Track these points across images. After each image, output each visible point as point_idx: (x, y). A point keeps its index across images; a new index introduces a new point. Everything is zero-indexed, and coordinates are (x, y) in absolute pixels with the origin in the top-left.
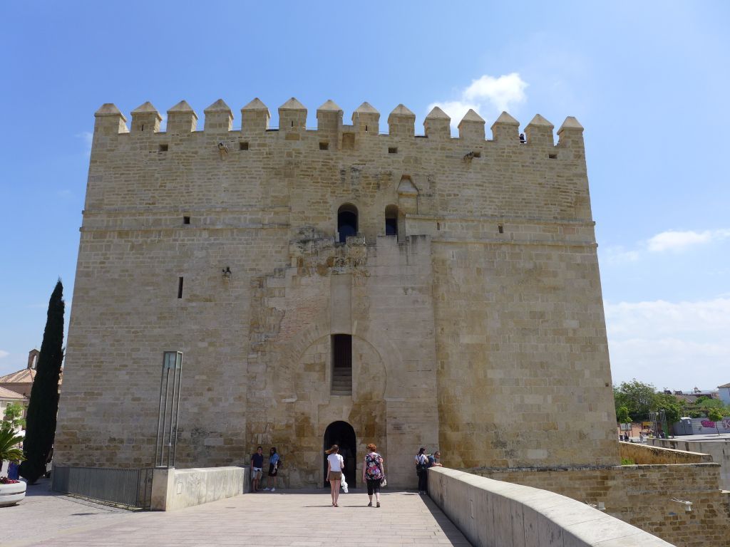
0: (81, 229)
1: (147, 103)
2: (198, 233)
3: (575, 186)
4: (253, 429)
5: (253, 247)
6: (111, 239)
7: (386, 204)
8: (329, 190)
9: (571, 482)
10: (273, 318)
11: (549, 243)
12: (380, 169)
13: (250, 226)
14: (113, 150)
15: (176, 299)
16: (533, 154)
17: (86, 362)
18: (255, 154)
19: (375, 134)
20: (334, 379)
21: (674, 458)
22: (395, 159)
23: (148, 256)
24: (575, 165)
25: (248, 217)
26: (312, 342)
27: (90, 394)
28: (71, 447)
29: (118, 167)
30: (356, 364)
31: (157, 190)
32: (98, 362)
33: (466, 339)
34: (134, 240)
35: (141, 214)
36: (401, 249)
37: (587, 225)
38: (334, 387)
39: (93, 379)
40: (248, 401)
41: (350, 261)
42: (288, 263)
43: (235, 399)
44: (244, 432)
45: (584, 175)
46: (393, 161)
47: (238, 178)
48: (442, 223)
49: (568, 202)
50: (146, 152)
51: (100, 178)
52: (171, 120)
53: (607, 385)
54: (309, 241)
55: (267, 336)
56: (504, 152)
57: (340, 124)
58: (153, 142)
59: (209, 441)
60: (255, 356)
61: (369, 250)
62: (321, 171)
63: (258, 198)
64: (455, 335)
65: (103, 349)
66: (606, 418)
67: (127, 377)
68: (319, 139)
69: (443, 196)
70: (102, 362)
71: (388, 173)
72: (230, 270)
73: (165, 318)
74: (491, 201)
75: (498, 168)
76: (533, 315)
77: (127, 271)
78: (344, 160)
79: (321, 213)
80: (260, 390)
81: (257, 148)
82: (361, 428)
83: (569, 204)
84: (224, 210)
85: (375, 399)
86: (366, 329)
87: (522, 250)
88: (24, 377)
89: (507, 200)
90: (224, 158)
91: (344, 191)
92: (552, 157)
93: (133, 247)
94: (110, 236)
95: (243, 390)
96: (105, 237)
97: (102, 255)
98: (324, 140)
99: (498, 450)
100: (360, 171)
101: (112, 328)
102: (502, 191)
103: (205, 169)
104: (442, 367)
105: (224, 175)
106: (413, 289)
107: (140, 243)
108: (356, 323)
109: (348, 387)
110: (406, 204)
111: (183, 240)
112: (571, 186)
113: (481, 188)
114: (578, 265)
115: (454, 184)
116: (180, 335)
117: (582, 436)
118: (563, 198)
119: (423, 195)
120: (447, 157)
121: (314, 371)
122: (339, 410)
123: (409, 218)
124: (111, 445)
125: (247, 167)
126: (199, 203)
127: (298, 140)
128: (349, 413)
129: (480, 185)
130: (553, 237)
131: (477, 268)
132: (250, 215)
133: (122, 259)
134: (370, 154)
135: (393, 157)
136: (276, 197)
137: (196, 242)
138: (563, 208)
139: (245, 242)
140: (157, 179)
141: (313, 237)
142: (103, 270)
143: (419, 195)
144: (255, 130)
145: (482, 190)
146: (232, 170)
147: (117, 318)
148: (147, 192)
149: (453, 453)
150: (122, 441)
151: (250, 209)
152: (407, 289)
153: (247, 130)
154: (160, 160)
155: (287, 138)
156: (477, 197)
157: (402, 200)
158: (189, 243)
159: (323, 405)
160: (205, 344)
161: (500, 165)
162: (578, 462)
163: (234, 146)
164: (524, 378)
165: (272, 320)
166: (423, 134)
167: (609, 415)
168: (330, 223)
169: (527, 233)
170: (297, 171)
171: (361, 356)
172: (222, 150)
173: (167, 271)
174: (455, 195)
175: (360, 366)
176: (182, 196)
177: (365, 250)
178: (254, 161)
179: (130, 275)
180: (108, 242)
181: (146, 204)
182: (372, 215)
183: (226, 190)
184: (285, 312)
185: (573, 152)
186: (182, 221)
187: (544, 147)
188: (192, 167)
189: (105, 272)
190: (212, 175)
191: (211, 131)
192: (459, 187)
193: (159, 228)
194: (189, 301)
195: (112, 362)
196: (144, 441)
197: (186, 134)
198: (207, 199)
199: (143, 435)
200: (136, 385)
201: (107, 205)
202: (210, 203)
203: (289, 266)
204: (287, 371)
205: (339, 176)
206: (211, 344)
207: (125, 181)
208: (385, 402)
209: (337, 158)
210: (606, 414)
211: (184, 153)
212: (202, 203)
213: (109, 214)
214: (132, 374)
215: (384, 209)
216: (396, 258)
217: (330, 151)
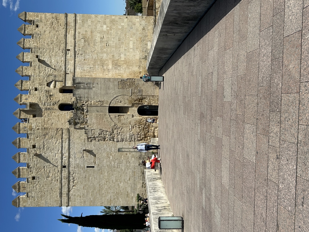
2: (69, 162)
5: (76, 142)
6: (71, 195)
7: (59, 93)
12: (44, 95)
15: (95, 168)
18: (38, 142)
20: (124, 112)
26: (111, 120)
27: (128, 196)
33: (110, 67)
36: (78, 88)
39: (122, 195)
40: (131, 141)
43: (130, 145)
48: (66, 72)
54: (74, 121)
62: (45, 117)
64: (109, 70)
65: (112, 193)
66: (138, 19)
68: (32, 118)
70: (117, 192)
71: (46, 92)
73: (102, 172)
76: (101, 41)
77: (84, 187)
78: (40, 108)
79: (63, 117)
81: (35, 142)
86: (107, 101)
90: (39, 154)
97: (77, 197)
100: (45, 102)
101: (105, 190)
105: (46, 154)
109: (126, 108)
110: (59, 85)
111: (72, 167)
114: (82, 22)
117: (144, 29)
118: (55, 25)
119: (55, 79)
121: (121, 119)
127: (32, 125)
128: (135, 108)
133: (79, 190)
134: (38, 98)
135: (39, 89)
137: (73, 163)
139: (74, 144)
141: (72, 119)
147: (101, 189)
152: (93, 86)
154: (39, 179)
155: (31, 130)
157: (57, 87)
159: (132, 116)
163: (34, 151)
164: (124, 47)
168: (68, 114)
170: (45, 126)
173: (84, 172)
175: (119, 103)
182: (63, 98)
186: (65, 168)
187: (33, 29)
188: (43, 166)
189: (84, 195)
191: (27, 160)
194: (95, 164)
195: (117, 189)
197: (28, 170)
200: (125, 180)
202: (58, 158)
203: (84, 128)
204: (121, 128)
205: (48, 110)
209: (40, 111)
211: (36, 170)
214: (121, 182)
215: (61, 94)
216: (81, 90)
217: (36, 113)
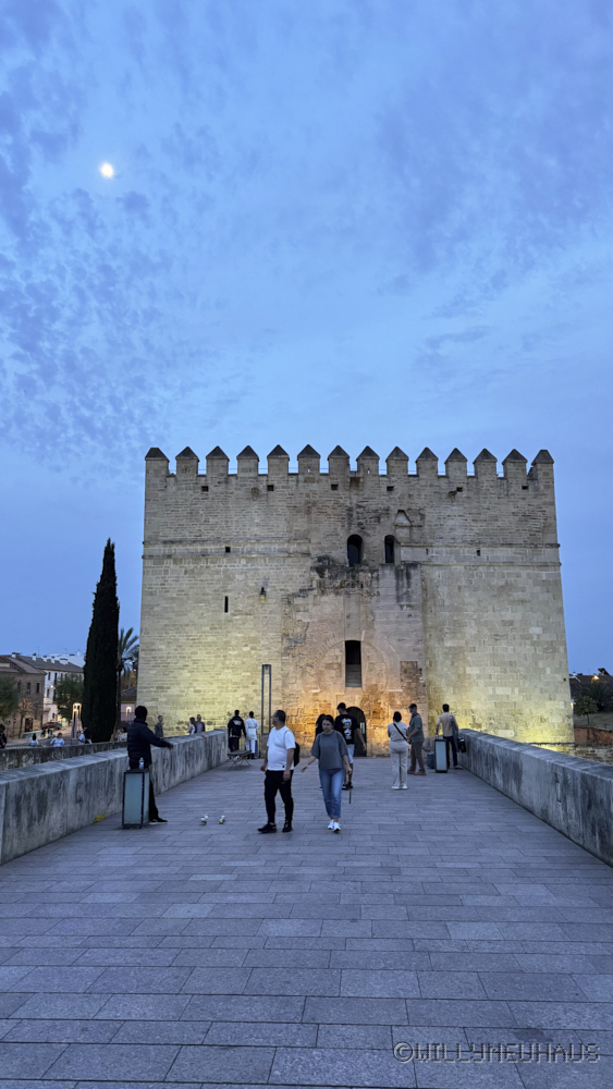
0: (143, 557)
1: (187, 447)
2: (238, 560)
3: (545, 513)
5: (282, 572)
6: (168, 565)
7: (385, 534)
8: (340, 524)
10: (300, 628)
11: (520, 563)
12: (380, 505)
13: (279, 555)
14: (163, 490)
15: (223, 613)
16: (508, 487)
18: (279, 495)
19: (376, 475)
20: (347, 675)
22: (392, 496)
23: (198, 579)
24: (545, 495)
25: (277, 547)
26: (330, 646)
29: (169, 505)
30: (365, 663)
31: (202, 524)
33: (448, 644)
34: (187, 565)
35: (190, 544)
36: (397, 576)
37: (553, 547)
38: (348, 682)
39: (163, 676)
40: (283, 692)
41: (358, 584)
45: (553, 504)
46: (391, 498)
47: (267, 515)
48: (430, 549)
49: (537, 528)
50: (192, 492)
51: (155, 514)
52: (210, 463)
53: (565, 680)
54: (326, 567)
55: (296, 642)
56: (483, 486)
57: (347, 470)
58: (196, 483)
60: (287, 657)
61: (373, 575)
62: (333, 509)
63: (284, 532)
64: (441, 640)
65: (169, 653)
66: (563, 706)
68: (330, 482)
69: (431, 526)
70: (169, 663)
71: (387, 508)
72: (264, 589)
73: (216, 628)
74: (471, 530)
75: (478, 500)
76: (505, 623)
77: (183, 591)
78: (352, 499)
79: (335, 544)
80: (292, 683)
81: (281, 489)
82: (370, 711)
84: (258, 541)
85: (380, 690)
86: (372, 637)
87: (496, 570)
89: (485, 528)
90: (255, 498)
91: (351, 524)
92: (524, 488)
93: (186, 572)
94: (167, 563)
95: (278, 683)
96: (163, 563)
97: (162, 578)
98: (335, 482)
100: (364, 507)
101: (175, 636)
102: (480, 521)
103: (240, 507)
104: (431, 665)
105: (256, 512)
106: (408, 606)
107: (192, 568)
108: (364, 632)
109: (360, 683)
110: (402, 534)
111: (227, 566)
112: (540, 514)
114: (544, 581)
115: (440, 516)
116: (228, 641)
117: (542, 720)
118: (533, 524)
119: (416, 526)
120: (435, 493)
121: (333, 669)
122: (354, 698)
123: (404, 546)
125: (274, 506)
126: (237, 536)
127: (315, 482)
128: (360, 700)
129: (462, 516)
130: (523, 558)
131: (459, 586)
132: (279, 545)
133: (178, 581)
134: (372, 492)
135: (391, 494)
136: (298, 531)
137: (236, 568)
138: (532, 534)
139: (275, 568)
140: (202, 515)
141: (329, 563)
142: (164, 590)
143: (412, 526)
144: (280, 474)
145: (464, 520)
146: (262, 508)
147: (178, 629)
148: (194, 526)
151: (278, 541)
152: (403, 606)
153: (272, 474)
154: (202, 499)
155: (305, 481)
156: (460, 526)
157: (398, 531)
158: (231, 568)
159: (340, 695)
160: (247, 649)
162: (539, 740)
163: (262, 487)
164: (496, 674)
165: (299, 630)
166: (415, 473)
168: (340, 554)
169: (501, 555)
170: (314, 509)
171: (368, 657)
172: (255, 492)
173: (215, 591)
174: (441, 525)
175: (368, 664)
176: (223, 530)
177: (370, 575)
178: (280, 501)
179: (186, 594)
180: (166, 567)
181: (194, 536)
182: (374, 542)
184: (309, 623)
185: (544, 484)
186: (225, 550)
187: (518, 478)
188: (230, 505)
189: (165, 592)
190: (247, 512)
191: (243, 475)
192: (445, 518)
193: (206, 556)
194: (233, 614)
195: (177, 663)
197: (224, 477)
198: (243, 532)
201: (162, 536)
202: (246, 535)
203: (311, 587)
204: (312, 669)
205: (347, 513)
206: (252, 649)
207: (176, 517)
208: (388, 692)
209: (346, 497)
211: (222, 493)
213: (165, 544)
215: (383, 539)
216: (395, 581)
217: (340, 491)
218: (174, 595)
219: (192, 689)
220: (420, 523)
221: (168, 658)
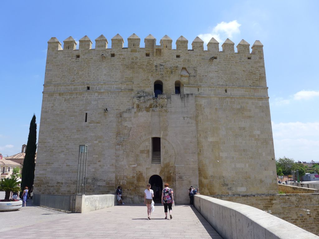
0: (43, 92)
1: (70, 37)
2: (93, 93)
3: (259, 71)
4: (118, 178)
5: (117, 100)
6: (56, 97)
7: (175, 80)
8: (150, 74)
9: (257, 201)
10: (126, 130)
11: (248, 97)
12: (172, 65)
13: (116, 90)
14: (56, 58)
15: (84, 122)
16: (241, 57)
17: (46, 150)
18: (117, 59)
19: (170, 49)
20: (153, 157)
21: (302, 191)
22: (179, 60)
23: (72, 104)
24: (259, 62)
25: (115, 86)
26: (143, 141)
27: (48, 163)
28: (41, 186)
29: (58, 65)
30: (162, 150)
31: (75, 75)
32: (51, 150)
33: (210, 139)
34: (66, 97)
35: (68, 86)
36: (182, 100)
37: (264, 89)
38: (153, 160)
39: (49, 157)
40: (116, 166)
41: (159, 106)
42: (133, 106)
43: (110, 165)
44: (114, 179)
45: (263, 67)
46: (178, 61)
47: (110, 69)
48: (200, 88)
49: (256, 79)
50: (70, 58)
51: (51, 70)
52: (81, 44)
53: (273, 159)
54: (141, 97)
55: (124, 138)
56: (227, 57)
57: (154, 45)
58: (73, 54)
59: (99, 183)
60: (119, 147)
61: (168, 100)
62: (147, 66)
63: (119, 78)
64: (206, 137)
65: (54, 144)
66: (272, 173)
67: (64, 156)
68: (145, 52)
69: (200, 76)
70: (53, 150)
71: (176, 66)
72: (107, 109)
73: (79, 131)
74: (221, 79)
75: (225, 64)
76: (240, 128)
77: (63, 110)
78: (157, 61)
79: (147, 84)
80: (121, 161)
81: (118, 56)
82: (165, 178)
83: (256, 80)
84: (105, 83)
85: (171, 165)
86: (167, 135)
87: (235, 100)
88: (20, 156)
89: (229, 78)
90: (104, 61)
91: (156, 74)
92: (249, 58)
93: (65, 100)
94: (55, 96)
95: (114, 161)
96: (53, 96)
97: (52, 103)
98: (148, 52)
99: (225, 187)
100: (164, 66)
101: (57, 135)
102: (227, 74)
103: (96, 66)
104: (200, 152)
105: (104, 68)
106: (187, 117)
107: (68, 98)
108: (162, 132)
109: (159, 160)
110: (184, 80)
111: (87, 97)
112: (257, 71)
113: (217, 73)
114: (260, 106)
115: (205, 71)
116: (86, 138)
117: (261, 181)
118: (253, 77)
119: (192, 76)
120: (202, 59)
121: (144, 153)
122: (155, 170)
123: (185, 86)
124: (58, 185)
125: (114, 65)
126: (93, 80)
127: (136, 52)
128: (160, 171)
129: (217, 72)
130: (249, 94)
131: (216, 108)
132: (116, 85)
133: (61, 105)
134: (168, 58)
135: (178, 59)
136: (127, 77)
137: (92, 98)
138: (254, 81)
139: (114, 97)
140: (75, 70)
141: (143, 95)
142: (53, 110)
143: (190, 76)
144: (117, 48)
145: (218, 73)
146: (108, 66)
147: (59, 131)
148: (71, 76)
149: (205, 189)
150: (62, 183)
151: (116, 83)
152: (185, 118)
153: (114, 48)
154: (76, 62)
155: (131, 52)
156: (215, 76)
157: (182, 78)
158: (89, 98)
159: (148, 168)
161: (226, 63)
162: (260, 193)
163: (108, 55)
164: (236, 156)
165: (126, 131)
166: (192, 49)
167: (273, 172)
168: (151, 89)
169: (238, 92)
170: (136, 66)
171: (165, 147)
172: (103, 57)
173: (80, 110)
174: (206, 76)
175: (164, 151)
176: (86, 78)
177: (166, 100)
178: (117, 62)
179: (64, 112)
180: (54, 98)
181: (71, 81)
182: (169, 85)
183: (105, 75)
184: (131, 127)
185: (259, 56)
186: (86, 88)
187: (245, 54)
188: (91, 65)
189: (54, 111)
190: (99, 68)
191: (98, 49)
192: (207, 72)
193: (77, 92)
194: (90, 123)
195: (58, 150)
196: (71, 183)
197: (87, 50)
198: (97, 79)
199: (71, 181)
200: (68, 159)
201: (54, 82)
202: (98, 80)
203: (133, 108)
204: (133, 154)
205: (155, 68)
206: (100, 142)
207: (62, 71)
208: (175, 167)
209: (153, 60)
210: (272, 172)
211: (87, 59)
212: (95, 80)
213: (55, 85)
214: (66, 155)
215: (174, 83)
217: (151, 57)
218: (58, 113)
219: (65, 164)
220: (195, 75)
221: (53, 147)
